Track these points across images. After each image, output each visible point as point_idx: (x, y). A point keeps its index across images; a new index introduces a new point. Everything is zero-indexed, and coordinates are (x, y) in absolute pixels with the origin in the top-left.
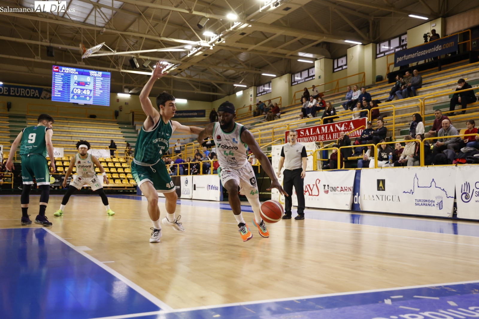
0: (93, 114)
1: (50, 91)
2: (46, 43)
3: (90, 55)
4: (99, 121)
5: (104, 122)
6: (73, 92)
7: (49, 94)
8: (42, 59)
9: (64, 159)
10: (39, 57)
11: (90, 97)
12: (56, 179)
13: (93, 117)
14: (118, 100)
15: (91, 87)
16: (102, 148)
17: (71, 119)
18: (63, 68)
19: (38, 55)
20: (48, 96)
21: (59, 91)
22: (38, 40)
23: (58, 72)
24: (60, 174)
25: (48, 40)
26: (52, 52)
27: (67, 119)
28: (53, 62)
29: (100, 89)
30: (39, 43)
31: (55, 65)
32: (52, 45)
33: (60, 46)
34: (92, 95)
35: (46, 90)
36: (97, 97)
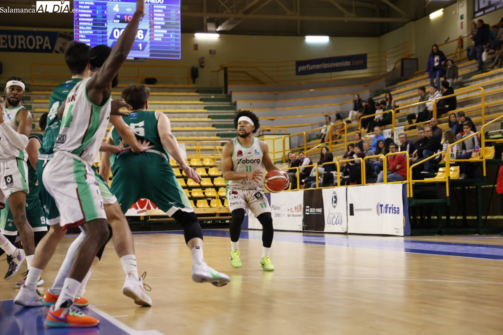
0: (150, 75)
1: (70, 38)
4: (163, 89)
5: (172, 90)
6: (112, 37)
13: (151, 81)
14: (196, 47)
15: (145, 24)
21: (87, 36)
29: (163, 28)
34: (147, 38)
35: (64, 36)
36: (157, 42)
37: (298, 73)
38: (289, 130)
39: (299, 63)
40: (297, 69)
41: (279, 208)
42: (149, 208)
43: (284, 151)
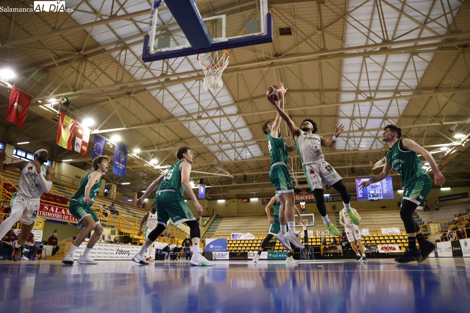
0: (384, 205)
1: (356, 195)
2: (350, 166)
3: (378, 167)
4: (389, 210)
5: (392, 210)
6: (369, 193)
7: (355, 197)
8: (349, 176)
9: (370, 236)
10: (347, 176)
11: (381, 195)
12: (367, 248)
13: (384, 207)
14: (399, 195)
15: (380, 188)
16: (393, 227)
17: (370, 211)
18: (362, 180)
19: (346, 175)
20: (355, 199)
21: (361, 194)
22: (345, 165)
23: (359, 182)
24: (369, 245)
25: (351, 164)
26: (354, 171)
27: (368, 211)
28: (356, 177)
29: (386, 189)
30: (346, 167)
31: (357, 178)
32: (354, 166)
33: (358, 166)
34: (381, 193)
35: (353, 195)
36: (385, 194)
37: (440, 201)
38: (439, 222)
39: (440, 198)
40: (439, 200)
41: (441, 249)
42: (388, 250)
43: (439, 229)
